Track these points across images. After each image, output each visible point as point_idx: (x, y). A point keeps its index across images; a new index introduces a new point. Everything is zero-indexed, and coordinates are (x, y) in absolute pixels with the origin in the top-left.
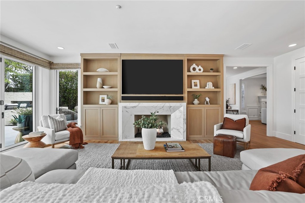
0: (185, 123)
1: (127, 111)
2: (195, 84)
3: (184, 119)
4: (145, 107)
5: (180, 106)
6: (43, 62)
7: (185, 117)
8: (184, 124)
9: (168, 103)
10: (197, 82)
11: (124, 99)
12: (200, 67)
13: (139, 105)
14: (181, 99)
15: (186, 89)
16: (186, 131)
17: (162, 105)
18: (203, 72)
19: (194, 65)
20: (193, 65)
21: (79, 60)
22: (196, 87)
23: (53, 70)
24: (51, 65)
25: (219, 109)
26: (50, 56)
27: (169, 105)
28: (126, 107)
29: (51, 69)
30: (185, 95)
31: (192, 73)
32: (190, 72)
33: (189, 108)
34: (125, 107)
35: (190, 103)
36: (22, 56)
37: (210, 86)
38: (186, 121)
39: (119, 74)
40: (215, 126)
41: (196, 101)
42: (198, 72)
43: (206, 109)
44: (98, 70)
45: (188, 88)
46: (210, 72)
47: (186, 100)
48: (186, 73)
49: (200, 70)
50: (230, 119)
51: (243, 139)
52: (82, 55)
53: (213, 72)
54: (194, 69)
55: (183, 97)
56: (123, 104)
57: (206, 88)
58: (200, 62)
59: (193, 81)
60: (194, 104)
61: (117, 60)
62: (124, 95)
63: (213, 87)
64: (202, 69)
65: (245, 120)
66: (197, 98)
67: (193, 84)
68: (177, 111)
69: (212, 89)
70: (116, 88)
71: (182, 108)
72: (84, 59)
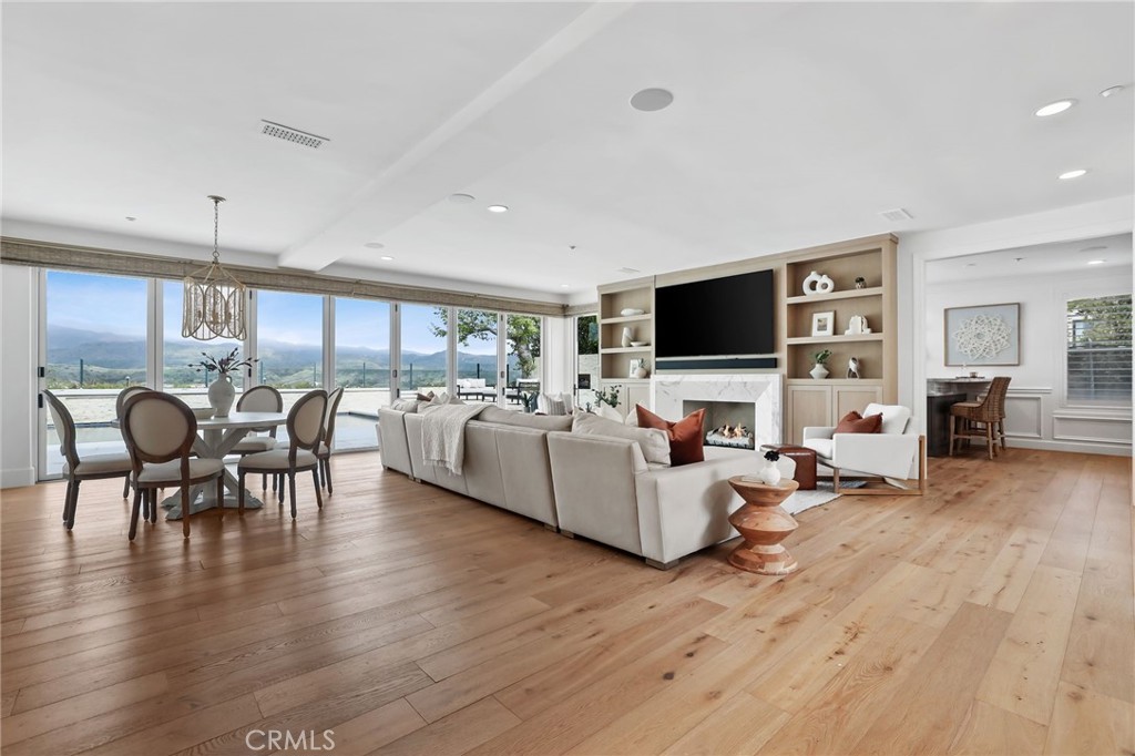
0: (777, 421)
1: (665, 392)
2: (821, 324)
3: (773, 414)
4: (695, 383)
6: (552, 309)
7: (778, 408)
9: (738, 375)
10: (826, 319)
11: (659, 366)
12: (825, 279)
13: (682, 379)
14: (774, 364)
15: (785, 340)
17: (727, 380)
18: (833, 291)
19: (813, 276)
20: (809, 274)
21: (594, 298)
22: (822, 333)
23: (569, 319)
24: (564, 310)
25: (875, 392)
26: (565, 295)
27: (740, 380)
28: (664, 384)
29: (565, 316)
30: (782, 355)
31: (809, 296)
32: (804, 294)
33: (791, 388)
34: (662, 383)
35: (798, 370)
36: (522, 308)
37: (856, 328)
38: (779, 419)
39: (652, 316)
40: (805, 429)
41: (818, 370)
42: (821, 294)
43: (836, 389)
44: (623, 312)
45: (789, 336)
46: (854, 288)
47: (784, 368)
48: (784, 300)
49: (825, 286)
50: (855, 416)
51: (831, 459)
52: (599, 288)
53: (865, 287)
54: (813, 286)
55: (776, 359)
56: (658, 377)
57: (847, 332)
58: (826, 266)
59: (816, 317)
60: (812, 377)
61: (648, 288)
62: (659, 359)
63: (869, 330)
64: (831, 284)
65: (878, 419)
66: (820, 361)
67: (815, 325)
68: (764, 393)
69: (867, 334)
70: (647, 345)
71: (770, 388)
72: (603, 295)
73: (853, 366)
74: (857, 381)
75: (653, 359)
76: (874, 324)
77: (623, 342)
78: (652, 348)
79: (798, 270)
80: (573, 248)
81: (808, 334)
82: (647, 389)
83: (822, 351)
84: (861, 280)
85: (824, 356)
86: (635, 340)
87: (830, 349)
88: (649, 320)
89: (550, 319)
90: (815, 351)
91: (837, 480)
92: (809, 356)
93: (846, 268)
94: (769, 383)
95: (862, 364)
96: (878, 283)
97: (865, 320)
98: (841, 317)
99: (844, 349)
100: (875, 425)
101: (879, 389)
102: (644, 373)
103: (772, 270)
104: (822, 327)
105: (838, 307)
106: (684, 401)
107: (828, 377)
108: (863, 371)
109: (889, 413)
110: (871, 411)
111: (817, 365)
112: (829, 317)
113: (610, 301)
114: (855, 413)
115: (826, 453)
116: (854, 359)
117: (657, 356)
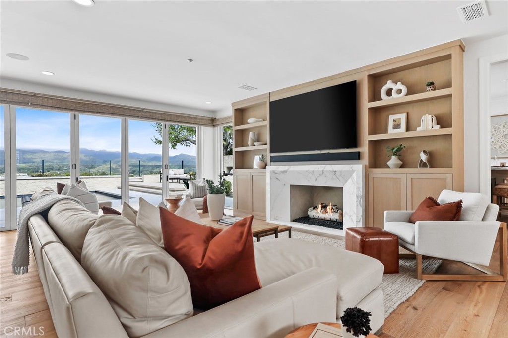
0: (360, 203)
1: (277, 179)
2: (396, 123)
3: (357, 197)
4: (298, 172)
5: (351, 170)
6: (203, 121)
7: (361, 192)
8: (357, 206)
9: (330, 166)
10: (400, 119)
11: (274, 160)
12: (400, 86)
13: (289, 169)
14: (357, 156)
15: (366, 137)
16: (361, 220)
17: (321, 170)
18: (407, 95)
19: (389, 84)
20: (386, 83)
23: (216, 128)
24: (213, 122)
25: (445, 179)
26: (213, 112)
27: (331, 170)
28: (276, 172)
29: (214, 126)
30: (364, 149)
31: (385, 100)
32: (382, 100)
33: (371, 176)
34: (274, 172)
35: (376, 162)
36: (180, 119)
37: (427, 125)
38: (362, 201)
39: (267, 123)
40: (385, 212)
41: (393, 161)
42: (396, 98)
43: (410, 177)
44: (249, 121)
45: (370, 134)
46: (426, 91)
47: (366, 160)
48: (365, 105)
49: (400, 91)
50: (431, 202)
51: (414, 245)
52: (233, 104)
53: (435, 90)
54: (389, 92)
55: (359, 152)
56: (272, 168)
57: (418, 129)
58: (401, 75)
59: (391, 118)
60: (389, 167)
61: (265, 103)
62: (273, 154)
63: (439, 126)
64: (404, 89)
65: (459, 205)
66: (395, 154)
67: (391, 124)
68: (350, 180)
69: (437, 130)
70: (266, 144)
71: (354, 176)
72: (235, 109)
73: (424, 157)
74: (428, 169)
75: (268, 155)
76: (443, 121)
77: (249, 143)
78: (268, 147)
79: (377, 79)
80: (191, 61)
81: (385, 131)
82: (265, 176)
83: (397, 146)
84: (432, 84)
85: (399, 149)
86: (258, 141)
87: (405, 144)
88: (266, 126)
89: (203, 128)
90: (392, 145)
91: (420, 259)
92: (385, 150)
93: (418, 76)
94: (353, 172)
95: (431, 155)
96: (448, 85)
97: (434, 119)
98: (413, 117)
99: (415, 143)
100: (454, 212)
101: (449, 177)
102: (263, 164)
103: (355, 82)
104: (397, 126)
105: (410, 109)
106: (292, 186)
107: (402, 166)
108: (432, 161)
109: (468, 199)
110: (447, 197)
111: (393, 157)
112: (402, 118)
113: (241, 113)
114: (431, 199)
115: (409, 239)
116: (424, 152)
117: (271, 152)
